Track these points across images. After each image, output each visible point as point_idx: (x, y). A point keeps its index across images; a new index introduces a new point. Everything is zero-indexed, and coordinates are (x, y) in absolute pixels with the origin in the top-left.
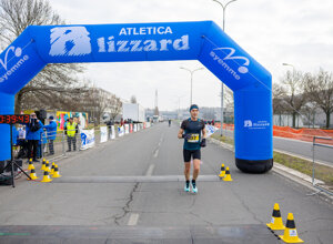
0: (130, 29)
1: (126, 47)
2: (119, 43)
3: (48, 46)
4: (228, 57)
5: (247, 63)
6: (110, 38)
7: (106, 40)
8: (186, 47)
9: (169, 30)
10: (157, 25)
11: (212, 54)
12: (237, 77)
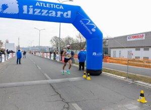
0: (41, 3)
1: (39, 13)
2: (35, 10)
4: (87, 24)
5: (95, 27)
6: (31, 6)
7: (28, 8)
8: (69, 16)
9: (61, 7)
10: (56, 4)
11: (81, 21)
12: (91, 33)
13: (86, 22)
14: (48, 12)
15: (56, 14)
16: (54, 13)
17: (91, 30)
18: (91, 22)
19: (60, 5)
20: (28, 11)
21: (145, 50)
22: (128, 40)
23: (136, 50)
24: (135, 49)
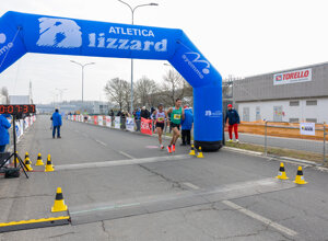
0: (118, 28)
1: (115, 44)
2: (109, 40)
3: (37, 36)
4: (195, 61)
5: (208, 66)
6: (101, 35)
7: (97, 37)
8: (164, 49)
9: (151, 34)
10: (141, 28)
11: (184, 57)
12: (201, 77)
13: (192, 57)
14: (129, 44)
15: (143, 46)
16: (139, 44)
17: (201, 71)
18: (202, 58)
19: (148, 28)
20: (97, 42)
21: (308, 103)
22: (276, 83)
23: (291, 104)
24: (288, 103)
